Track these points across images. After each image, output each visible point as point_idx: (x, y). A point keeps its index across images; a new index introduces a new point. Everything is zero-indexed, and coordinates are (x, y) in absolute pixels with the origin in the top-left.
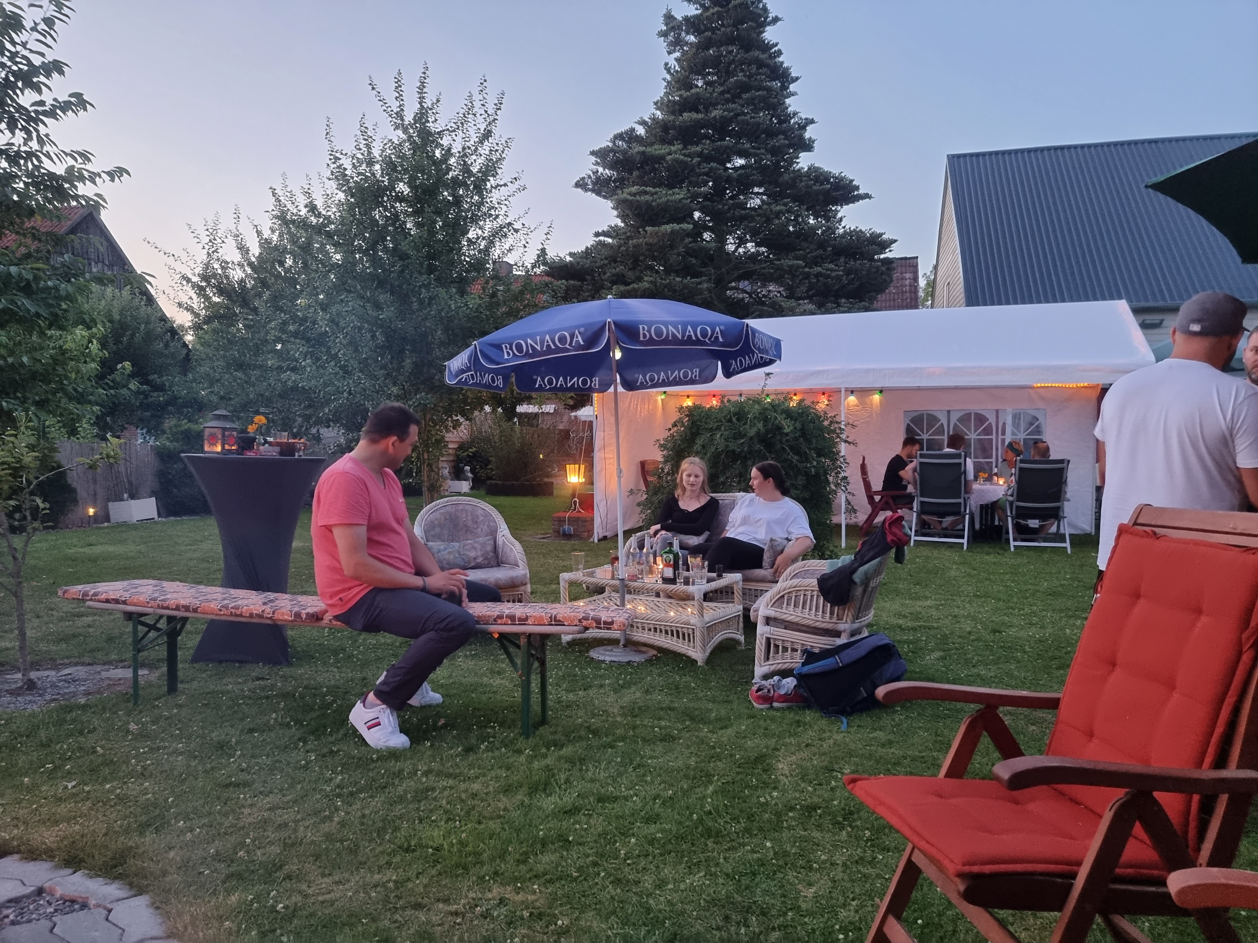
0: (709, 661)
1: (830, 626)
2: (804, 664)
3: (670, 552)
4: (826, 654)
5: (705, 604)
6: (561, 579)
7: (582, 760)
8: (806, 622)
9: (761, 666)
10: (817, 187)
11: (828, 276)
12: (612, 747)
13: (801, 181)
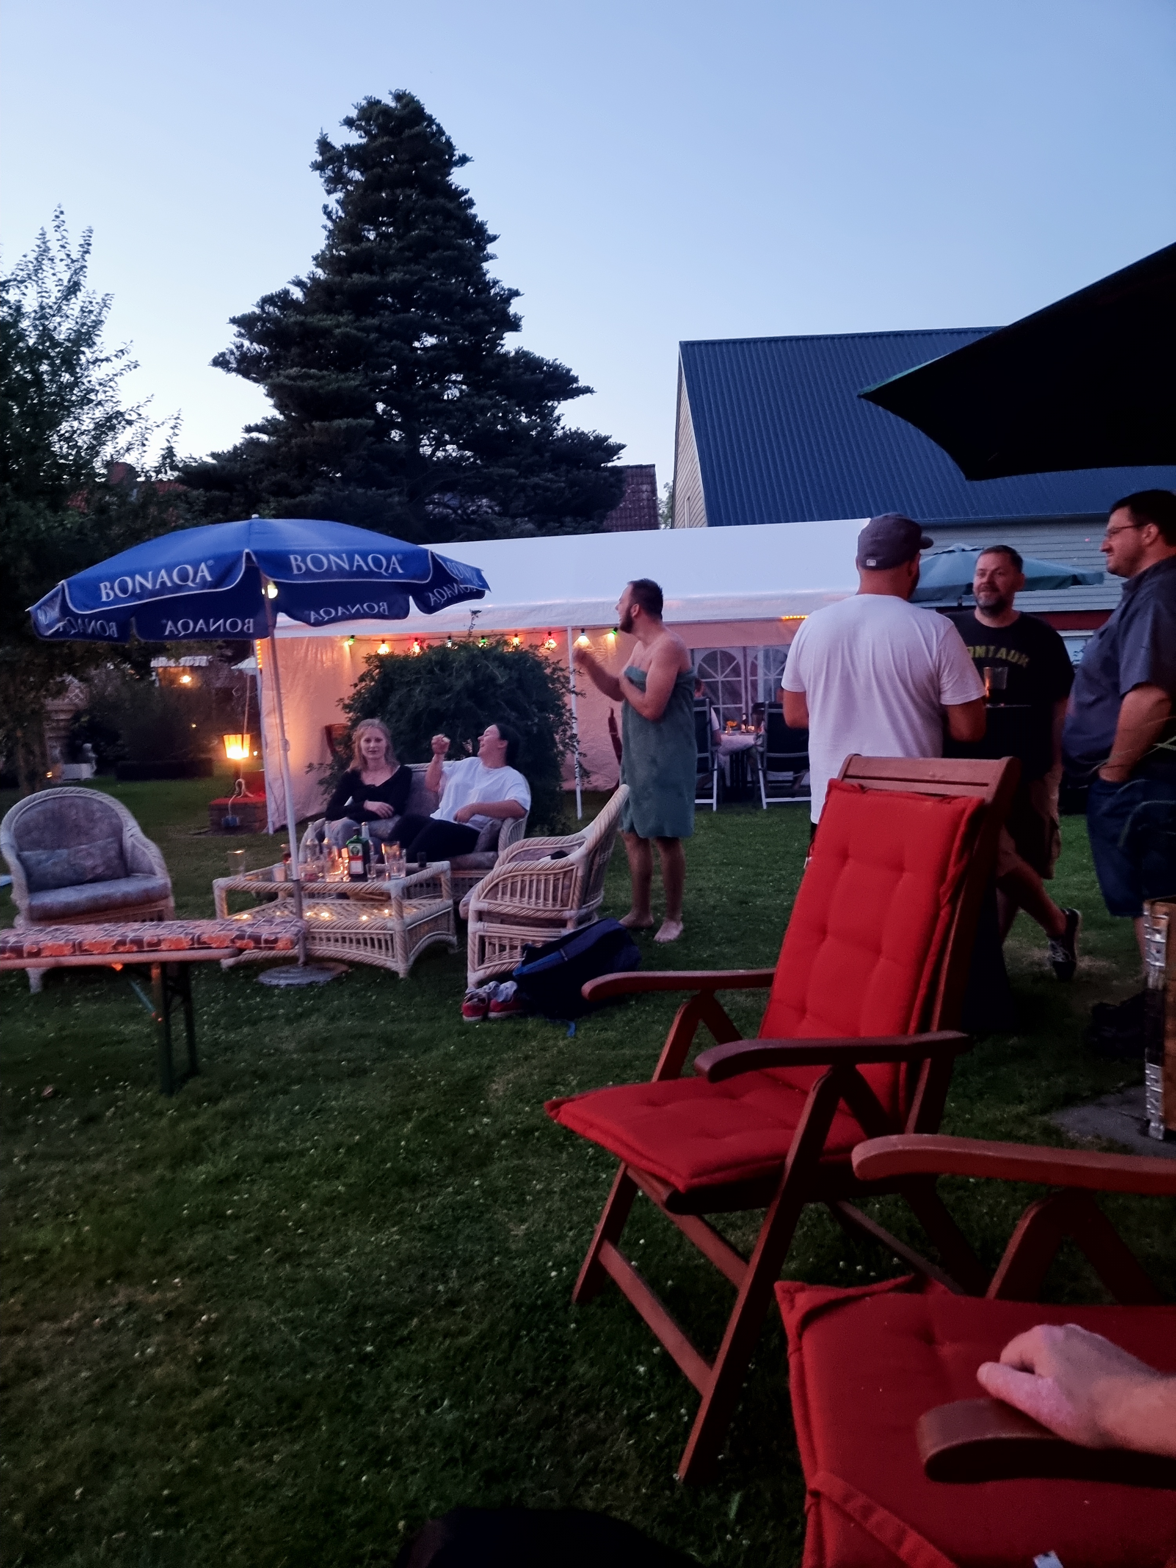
0: (414, 971)
1: (553, 915)
2: (524, 963)
3: (358, 841)
4: (549, 947)
5: (406, 902)
6: (215, 887)
7: (244, 1114)
8: (524, 913)
9: (475, 971)
10: (527, 377)
11: (547, 489)
12: (285, 1092)
13: (509, 368)
